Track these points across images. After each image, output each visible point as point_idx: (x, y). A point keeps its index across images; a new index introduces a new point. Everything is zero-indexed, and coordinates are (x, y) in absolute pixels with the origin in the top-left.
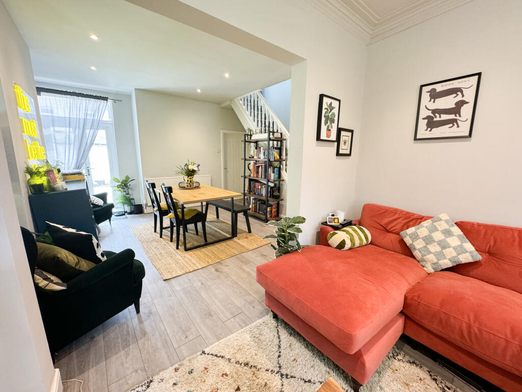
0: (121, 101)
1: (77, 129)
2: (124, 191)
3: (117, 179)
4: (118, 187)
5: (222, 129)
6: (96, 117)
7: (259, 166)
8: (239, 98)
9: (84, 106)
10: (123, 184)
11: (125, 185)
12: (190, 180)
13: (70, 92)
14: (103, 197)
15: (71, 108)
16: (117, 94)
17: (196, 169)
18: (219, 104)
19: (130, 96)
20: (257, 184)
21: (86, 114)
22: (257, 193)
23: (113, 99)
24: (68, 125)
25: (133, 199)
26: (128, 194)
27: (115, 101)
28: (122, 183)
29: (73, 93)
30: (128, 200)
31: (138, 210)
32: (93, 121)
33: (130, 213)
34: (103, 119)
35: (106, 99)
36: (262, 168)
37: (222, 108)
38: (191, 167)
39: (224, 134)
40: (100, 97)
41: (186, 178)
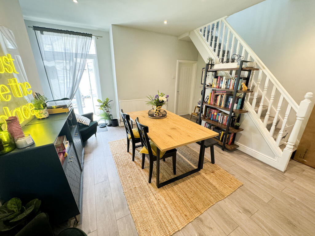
0: (102, 37)
1: (71, 62)
2: (105, 110)
3: (100, 100)
4: (101, 106)
5: (178, 59)
6: (84, 51)
7: (218, 95)
8: (199, 29)
9: (75, 43)
10: (105, 105)
11: (106, 105)
12: (158, 109)
13: (64, 31)
14: (90, 116)
15: (66, 45)
16: (99, 31)
17: (165, 100)
18: (177, 36)
19: (108, 33)
20: (214, 110)
21: (77, 50)
22: (212, 119)
23: (96, 35)
24: (64, 59)
25: (111, 115)
26: (108, 112)
27: (97, 37)
28: (104, 103)
29: (66, 31)
30: (108, 116)
31: (114, 123)
32: (82, 54)
33: (110, 125)
34: (89, 53)
35: (90, 35)
36: (222, 97)
37: (181, 40)
38: (161, 99)
39: (180, 63)
40: (87, 34)
41: (155, 107)
